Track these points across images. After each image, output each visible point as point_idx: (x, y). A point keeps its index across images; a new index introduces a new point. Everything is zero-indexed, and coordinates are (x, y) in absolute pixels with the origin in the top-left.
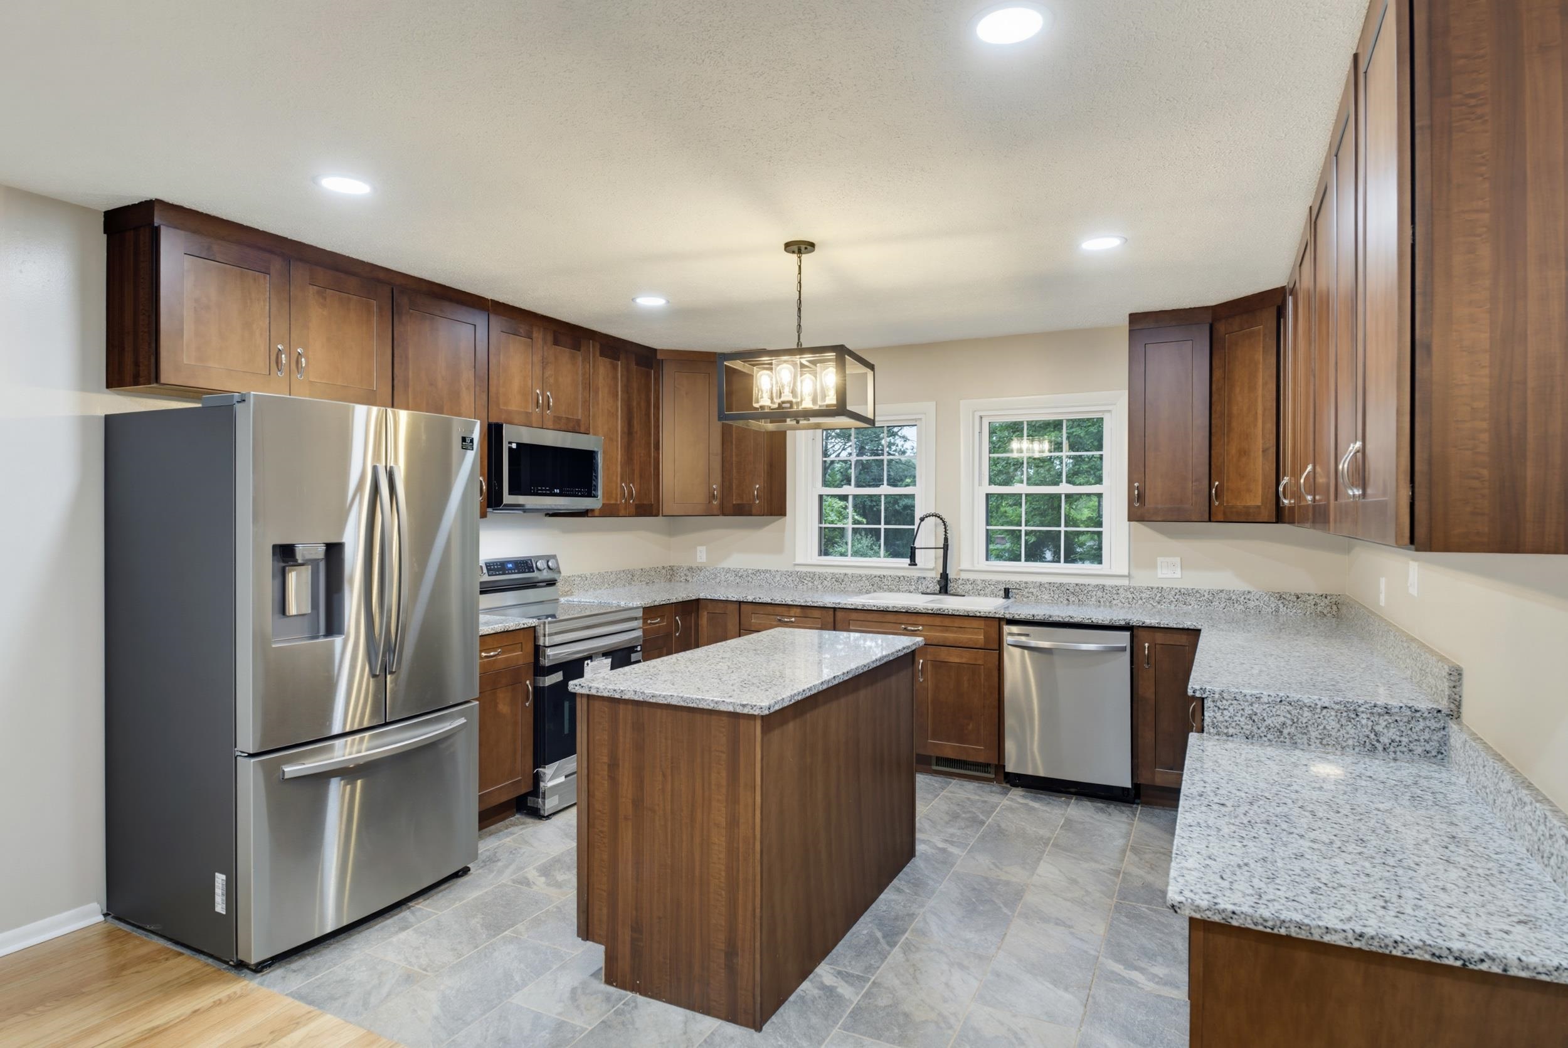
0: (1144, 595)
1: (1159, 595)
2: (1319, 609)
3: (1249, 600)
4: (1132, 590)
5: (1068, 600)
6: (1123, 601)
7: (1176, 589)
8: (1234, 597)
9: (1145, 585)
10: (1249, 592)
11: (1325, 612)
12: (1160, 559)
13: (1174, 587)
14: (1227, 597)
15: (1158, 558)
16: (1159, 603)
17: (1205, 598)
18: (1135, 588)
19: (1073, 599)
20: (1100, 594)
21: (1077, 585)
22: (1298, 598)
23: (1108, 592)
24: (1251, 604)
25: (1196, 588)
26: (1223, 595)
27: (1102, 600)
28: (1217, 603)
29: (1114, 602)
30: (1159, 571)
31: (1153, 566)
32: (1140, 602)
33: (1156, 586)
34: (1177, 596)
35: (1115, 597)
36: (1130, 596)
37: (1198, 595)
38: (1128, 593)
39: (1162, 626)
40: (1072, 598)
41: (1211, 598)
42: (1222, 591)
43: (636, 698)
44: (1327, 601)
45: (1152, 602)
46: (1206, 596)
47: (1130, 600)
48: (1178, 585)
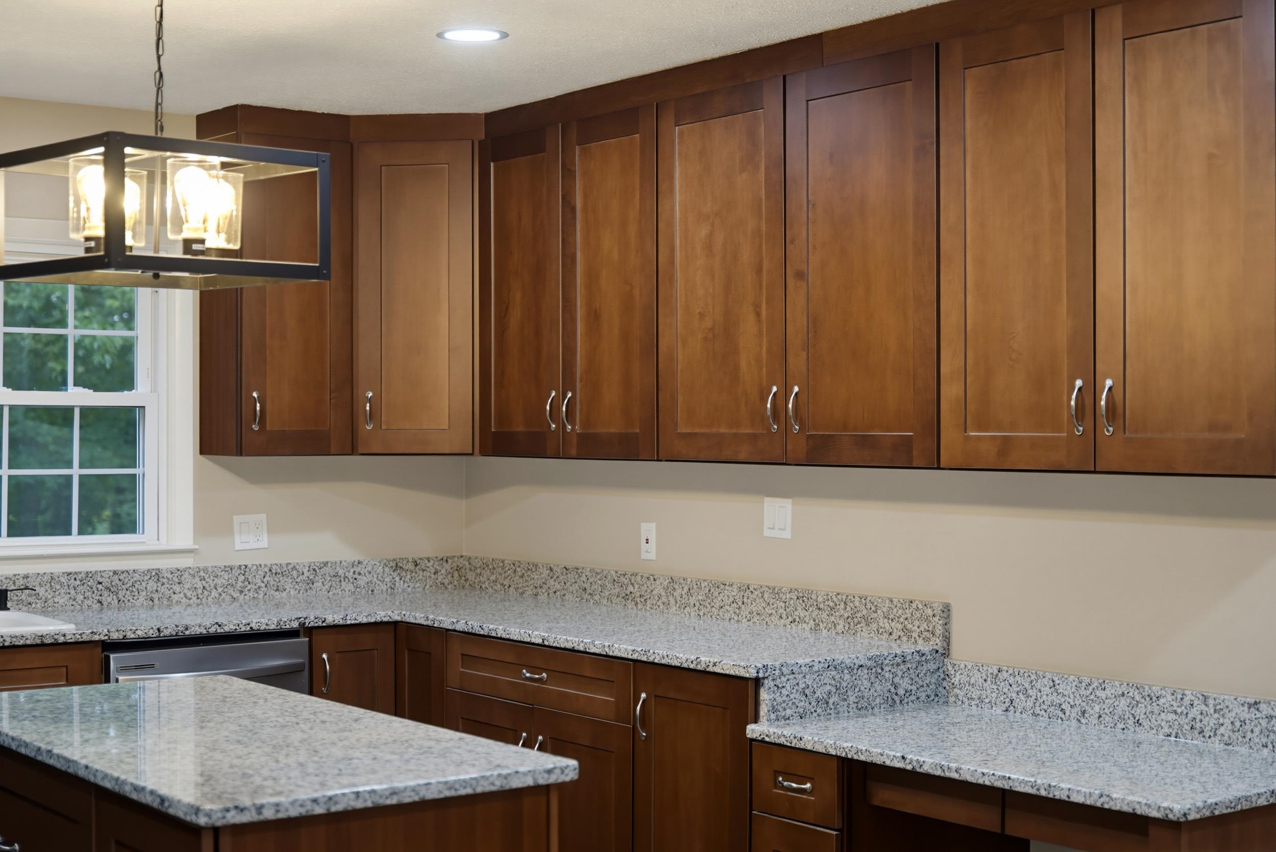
0: (219, 581)
1: (242, 578)
2: (440, 578)
3: (360, 574)
4: (202, 574)
5: (100, 602)
6: (189, 594)
7: (266, 566)
8: (341, 572)
9: (222, 564)
10: (359, 563)
11: (446, 582)
12: (237, 519)
13: (263, 563)
14: (333, 573)
15: (235, 517)
16: (241, 592)
17: (304, 577)
18: (205, 570)
19: (109, 599)
20: (152, 585)
21: (115, 573)
22: (416, 565)
23: (165, 580)
24: (362, 581)
25: (293, 561)
26: (326, 570)
27: (156, 596)
28: (320, 584)
29: (175, 598)
30: (237, 538)
31: (228, 530)
32: (214, 594)
33: (238, 564)
34: (267, 578)
35: (177, 588)
36: (200, 585)
37: (295, 573)
38: (197, 579)
39: (349, 622)
40: (107, 598)
41: (311, 577)
42: (326, 564)
43: (359, 805)
44: (447, 566)
45: (231, 591)
46: (306, 574)
47: (200, 591)
48: (268, 560)
